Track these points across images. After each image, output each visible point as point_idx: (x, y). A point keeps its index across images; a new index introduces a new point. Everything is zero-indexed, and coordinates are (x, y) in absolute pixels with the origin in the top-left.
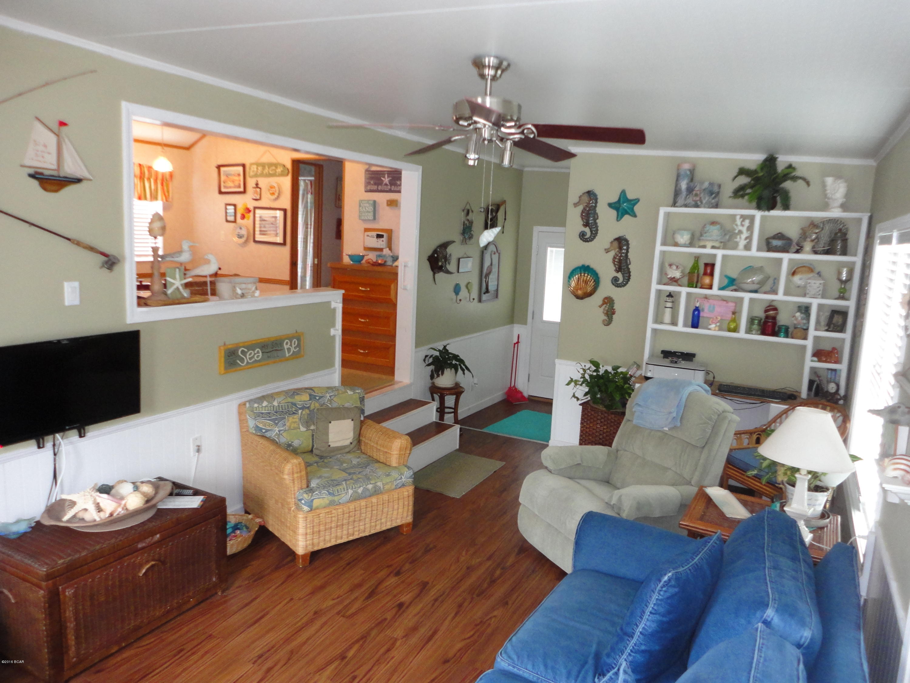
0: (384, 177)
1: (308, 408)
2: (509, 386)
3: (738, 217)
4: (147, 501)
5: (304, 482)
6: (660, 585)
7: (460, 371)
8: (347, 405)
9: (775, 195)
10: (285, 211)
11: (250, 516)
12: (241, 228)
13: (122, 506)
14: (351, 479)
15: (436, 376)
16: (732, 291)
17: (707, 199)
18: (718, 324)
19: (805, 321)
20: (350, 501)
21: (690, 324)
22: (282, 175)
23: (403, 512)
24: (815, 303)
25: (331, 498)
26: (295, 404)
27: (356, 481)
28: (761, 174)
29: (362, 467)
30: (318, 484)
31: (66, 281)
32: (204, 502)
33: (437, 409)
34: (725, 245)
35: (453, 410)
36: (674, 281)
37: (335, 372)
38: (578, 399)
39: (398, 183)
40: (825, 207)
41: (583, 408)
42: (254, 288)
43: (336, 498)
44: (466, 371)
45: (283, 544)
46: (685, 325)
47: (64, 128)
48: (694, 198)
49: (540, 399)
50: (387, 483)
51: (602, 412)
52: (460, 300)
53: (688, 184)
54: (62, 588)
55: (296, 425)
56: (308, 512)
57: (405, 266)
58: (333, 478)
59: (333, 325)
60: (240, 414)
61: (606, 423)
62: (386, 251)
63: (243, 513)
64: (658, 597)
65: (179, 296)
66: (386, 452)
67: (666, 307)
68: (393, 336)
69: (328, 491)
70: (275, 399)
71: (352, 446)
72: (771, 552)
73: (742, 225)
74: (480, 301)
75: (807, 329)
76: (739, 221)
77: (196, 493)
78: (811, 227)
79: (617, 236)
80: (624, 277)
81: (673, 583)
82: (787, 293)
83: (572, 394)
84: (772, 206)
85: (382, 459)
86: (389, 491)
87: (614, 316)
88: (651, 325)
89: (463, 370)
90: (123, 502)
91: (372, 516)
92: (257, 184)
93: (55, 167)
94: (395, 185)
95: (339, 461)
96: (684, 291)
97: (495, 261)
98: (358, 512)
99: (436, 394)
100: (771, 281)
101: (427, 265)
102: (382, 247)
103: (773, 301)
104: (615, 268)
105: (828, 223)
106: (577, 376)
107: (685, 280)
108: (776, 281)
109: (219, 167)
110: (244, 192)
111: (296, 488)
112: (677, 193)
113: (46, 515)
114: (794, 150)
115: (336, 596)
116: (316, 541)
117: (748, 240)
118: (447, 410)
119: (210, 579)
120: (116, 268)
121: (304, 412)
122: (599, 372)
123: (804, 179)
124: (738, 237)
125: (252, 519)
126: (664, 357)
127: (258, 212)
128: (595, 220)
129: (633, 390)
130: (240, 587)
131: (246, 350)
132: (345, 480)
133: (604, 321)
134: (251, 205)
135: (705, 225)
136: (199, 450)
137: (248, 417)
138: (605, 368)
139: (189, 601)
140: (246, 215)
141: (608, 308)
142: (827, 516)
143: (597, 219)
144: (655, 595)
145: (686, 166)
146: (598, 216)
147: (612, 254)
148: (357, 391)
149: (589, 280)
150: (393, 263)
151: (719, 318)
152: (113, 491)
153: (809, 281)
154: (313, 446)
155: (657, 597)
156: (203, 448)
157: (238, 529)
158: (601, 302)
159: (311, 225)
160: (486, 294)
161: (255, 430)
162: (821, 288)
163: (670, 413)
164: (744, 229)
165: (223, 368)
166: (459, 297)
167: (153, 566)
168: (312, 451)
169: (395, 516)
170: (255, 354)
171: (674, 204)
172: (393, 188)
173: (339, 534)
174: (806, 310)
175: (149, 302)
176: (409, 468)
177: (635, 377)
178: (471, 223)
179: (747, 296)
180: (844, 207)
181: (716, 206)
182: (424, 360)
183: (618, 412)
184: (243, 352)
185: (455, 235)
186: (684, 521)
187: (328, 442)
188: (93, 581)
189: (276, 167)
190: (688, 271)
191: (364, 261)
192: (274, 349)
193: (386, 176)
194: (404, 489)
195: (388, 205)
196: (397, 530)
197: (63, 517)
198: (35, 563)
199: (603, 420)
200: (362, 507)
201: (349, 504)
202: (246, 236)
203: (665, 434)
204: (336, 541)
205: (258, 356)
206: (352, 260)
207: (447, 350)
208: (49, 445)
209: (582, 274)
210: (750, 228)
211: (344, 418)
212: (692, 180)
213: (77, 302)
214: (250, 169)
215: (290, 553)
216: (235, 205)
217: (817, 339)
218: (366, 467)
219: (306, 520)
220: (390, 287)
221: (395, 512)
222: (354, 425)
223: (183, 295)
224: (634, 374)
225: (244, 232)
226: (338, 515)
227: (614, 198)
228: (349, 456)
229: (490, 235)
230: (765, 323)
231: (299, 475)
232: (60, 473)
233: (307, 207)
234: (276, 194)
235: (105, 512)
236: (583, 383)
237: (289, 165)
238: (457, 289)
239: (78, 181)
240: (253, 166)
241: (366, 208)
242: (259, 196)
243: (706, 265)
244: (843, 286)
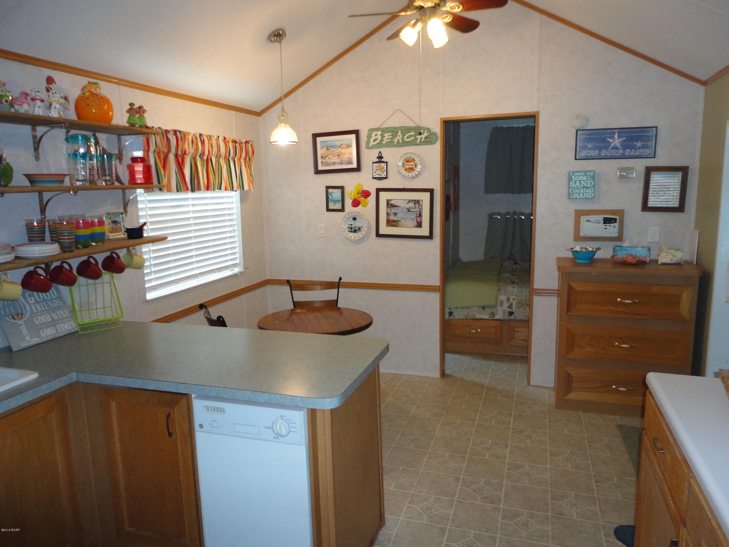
0: (612, 138)
10: (431, 191)
22: (426, 142)
92: (380, 157)
94: (632, 147)
102: (612, 235)
109: (315, 137)
110: (358, 169)
127: (384, 196)
134: (371, 186)
140: (362, 200)
172: (628, 152)
189: (417, 134)
193: (616, 136)
195: (619, 176)
202: (363, 230)
214: (370, 137)
216: (342, 188)
225: (359, 223)
234: (418, 170)
237: (437, 129)
240: (375, 133)
241: (582, 182)
242: (385, 173)
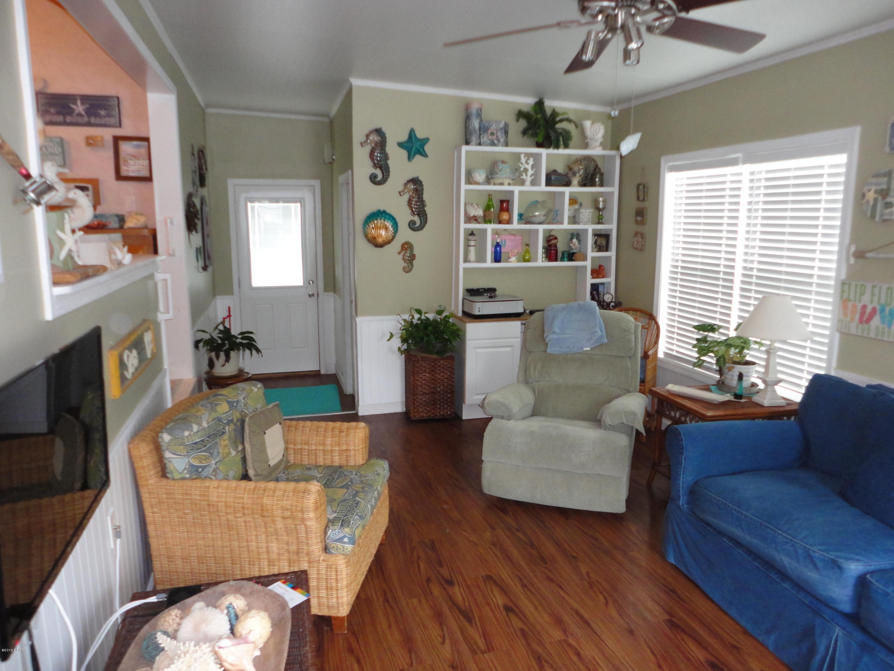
1: (232, 421)
3: (522, 156)
14: (357, 492)
16: (526, 224)
18: (516, 257)
19: (579, 246)
21: (495, 259)
24: (590, 229)
26: (222, 420)
27: (365, 492)
34: (517, 182)
36: (475, 219)
37: (166, 374)
43: (365, 521)
46: (491, 261)
48: (490, 137)
56: (351, 552)
61: (437, 370)
67: (474, 246)
71: (285, 459)
73: (527, 164)
75: (585, 252)
76: (523, 160)
79: (411, 177)
80: (420, 219)
82: (569, 222)
87: (415, 262)
88: (462, 265)
94: (97, 115)
96: (490, 227)
104: (411, 212)
112: (470, 132)
114: (556, 96)
117: (533, 177)
121: (230, 429)
123: (573, 121)
124: (524, 174)
128: (386, 161)
133: (403, 268)
135: (494, 164)
141: (408, 254)
145: (474, 105)
146: (387, 157)
149: (385, 227)
151: (515, 251)
158: (399, 249)
162: (590, 216)
163: (595, 332)
164: (529, 167)
165: (119, 387)
170: (134, 358)
171: (468, 143)
172: (93, 120)
174: (577, 236)
179: (541, 228)
180: (603, 146)
181: (507, 145)
187: (268, 461)
190: (483, 208)
192: (142, 347)
193: (79, 103)
195: (88, 144)
203: (585, 354)
207: (229, 330)
209: (379, 220)
210: (536, 166)
211: (273, 424)
218: (345, 475)
222: (282, 429)
227: (404, 138)
238: (197, 255)
243: (502, 202)
244: (601, 214)
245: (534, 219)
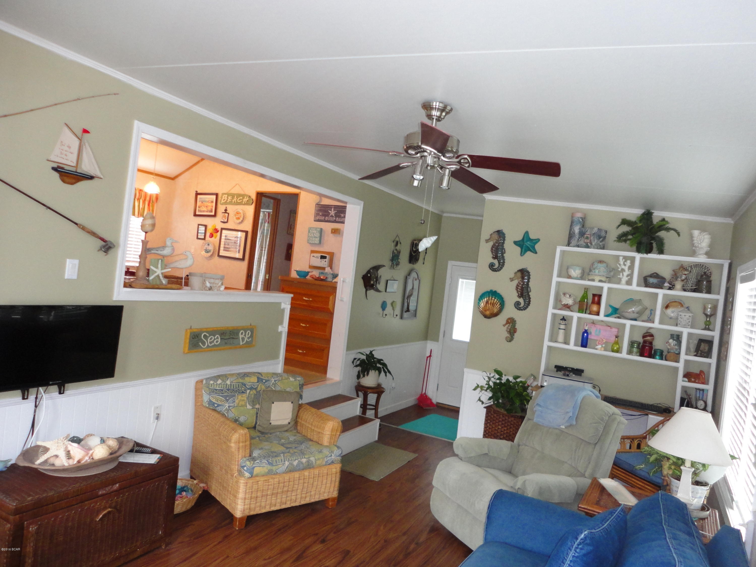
0: (331, 210)
1: (256, 389)
2: (421, 393)
3: (621, 258)
4: (111, 454)
5: (248, 451)
6: (576, 543)
7: (383, 373)
8: (288, 390)
9: (652, 242)
10: (247, 232)
11: (195, 482)
12: (208, 245)
13: (89, 455)
14: (288, 452)
15: (362, 376)
16: (615, 318)
17: (595, 242)
18: (604, 345)
19: (676, 347)
20: (286, 472)
21: (580, 344)
22: (247, 204)
23: (330, 487)
24: (685, 332)
25: (269, 467)
26: (245, 385)
27: (293, 454)
28: (640, 225)
29: (298, 444)
30: (259, 454)
31: (69, 258)
32: (160, 460)
33: (361, 405)
34: (609, 280)
35: (374, 407)
36: (567, 307)
37: (279, 363)
38: (483, 403)
39: (342, 215)
40: (693, 253)
41: (487, 411)
42: (220, 283)
43: (274, 468)
44: (388, 374)
45: (223, 508)
46: (576, 345)
47: (86, 135)
48: (586, 241)
49: (447, 407)
50: (319, 459)
51: (503, 415)
52: (386, 315)
53: (580, 229)
54: (27, 523)
55: (243, 403)
56: (248, 478)
57: (343, 281)
58: (273, 450)
59: (281, 323)
60: (197, 389)
61: (506, 425)
62: (328, 270)
63: (189, 479)
64: (575, 554)
65: (158, 283)
66: (319, 432)
67: (559, 329)
68: (328, 340)
69: (267, 461)
70: (228, 378)
71: (290, 426)
72: (668, 526)
73: (625, 265)
74: (402, 318)
75: (679, 354)
76: (622, 263)
77: (154, 451)
78: (681, 269)
79: (520, 268)
80: (525, 302)
81: (588, 541)
82: (661, 323)
83: (478, 398)
84: (649, 251)
85: (315, 438)
86: (320, 466)
87: (516, 334)
88: (547, 343)
89: (385, 372)
90: (91, 452)
91: (303, 489)
92: (226, 210)
93: (74, 164)
94: (340, 217)
95: (279, 437)
96: (576, 315)
97: (416, 287)
98: (291, 483)
99: (361, 391)
100: (647, 312)
101: (361, 282)
102: (324, 266)
103: (650, 328)
104: (517, 294)
105: (695, 267)
106: (483, 383)
107: (576, 307)
108: (653, 312)
109: (197, 194)
110: (215, 216)
111: (240, 456)
112: (571, 236)
113: (21, 457)
114: (666, 207)
115: (267, 557)
116: (252, 506)
117: (629, 277)
118: (368, 407)
119: (157, 532)
120: (111, 252)
121: (251, 392)
122: (502, 380)
123: (675, 230)
124: (621, 274)
125: (197, 484)
126: (557, 371)
127: (224, 232)
128: (503, 253)
129: (531, 398)
130: (182, 542)
131: (208, 335)
132: (283, 453)
133: (506, 338)
134: (219, 227)
135: (593, 263)
136: (158, 418)
137: (203, 392)
138: (506, 378)
139: (137, 550)
140: (214, 235)
141: (511, 327)
142: (706, 509)
143: (505, 253)
144: (572, 553)
145: (579, 215)
146: (505, 251)
147: (516, 282)
148: (298, 379)
149: (495, 303)
150: (333, 280)
151: (605, 341)
152: (82, 443)
153: (680, 313)
154: (256, 423)
155: (573, 554)
156: (162, 417)
157: (185, 491)
158: (505, 322)
159: (265, 248)
160: (407, 313)
161: (209, 404)
162: (690, 320)
163: (568, 412)
164: (626, 268)
165: (187, 349)
166: (385, 312)
167: (109, 513)
168: (255, 428)
169: (323, 490)
170: (215, 339)
171: (569, 245)
173: (273, 502)
174: (677, 338)
175: (133, 285)
176: (338, 447)
177: (532, 387)
178: (399, 252)
179: (628, 323)
180: (708, 254)
181: (603, 248)
182: (353, 362)
183: (518, 416)
184: (205, 336)
185: (385, 260)
186: (582, 504)
187: (270, 420)
188: (55, 520)
189: (243, 198)
190: (579, 299)
191: (308, 277)
192: (231, 337)
193: (333, 210)
194: (332, 466)
195: (332, 232)
196: (323, 503)
197: (36, 461)
198: (7, 498)
199: (503, 422)
200: (296, 479)
201: (284, 475)
202: (212, 251)
203: (562, 431)
204: (270, 508)
205: (217, 342)
206: (298, 275)
207: (373, 355)
208: (32, 398)
209: (490, 298)
210: (631, 268)
211: (285, 401)
212: (583, 226)
213: (75, 277)
214: (222, 198)
215: (230, 516)
216: (206, 226)
217: (687, 362)
218: (301, 444)
219: (246, 486)
220: (329, 298)
221: (324, 486)
222: (293, 406)
223: (162, 282)
224: (531, 384)
225: (211, 248)
226: (274, 484)
227: (519, 238)
228: (287, 434)
229: (428, 242)
230: (643, 347)
231: (244, 444)
232: (38, 424)
233: (264, 233)
234: (241, 219)
235: (74, 460)
236: (487, 389)
237: (254, 197)
238: (384, 306)
239: (91, 178)
240: (224, 196)
241: (314, 234)
242: (226, 219)
243: (594, 295)
244: (708, 319)
245: (626, 315)
